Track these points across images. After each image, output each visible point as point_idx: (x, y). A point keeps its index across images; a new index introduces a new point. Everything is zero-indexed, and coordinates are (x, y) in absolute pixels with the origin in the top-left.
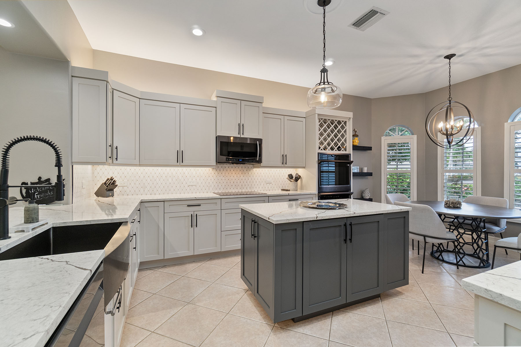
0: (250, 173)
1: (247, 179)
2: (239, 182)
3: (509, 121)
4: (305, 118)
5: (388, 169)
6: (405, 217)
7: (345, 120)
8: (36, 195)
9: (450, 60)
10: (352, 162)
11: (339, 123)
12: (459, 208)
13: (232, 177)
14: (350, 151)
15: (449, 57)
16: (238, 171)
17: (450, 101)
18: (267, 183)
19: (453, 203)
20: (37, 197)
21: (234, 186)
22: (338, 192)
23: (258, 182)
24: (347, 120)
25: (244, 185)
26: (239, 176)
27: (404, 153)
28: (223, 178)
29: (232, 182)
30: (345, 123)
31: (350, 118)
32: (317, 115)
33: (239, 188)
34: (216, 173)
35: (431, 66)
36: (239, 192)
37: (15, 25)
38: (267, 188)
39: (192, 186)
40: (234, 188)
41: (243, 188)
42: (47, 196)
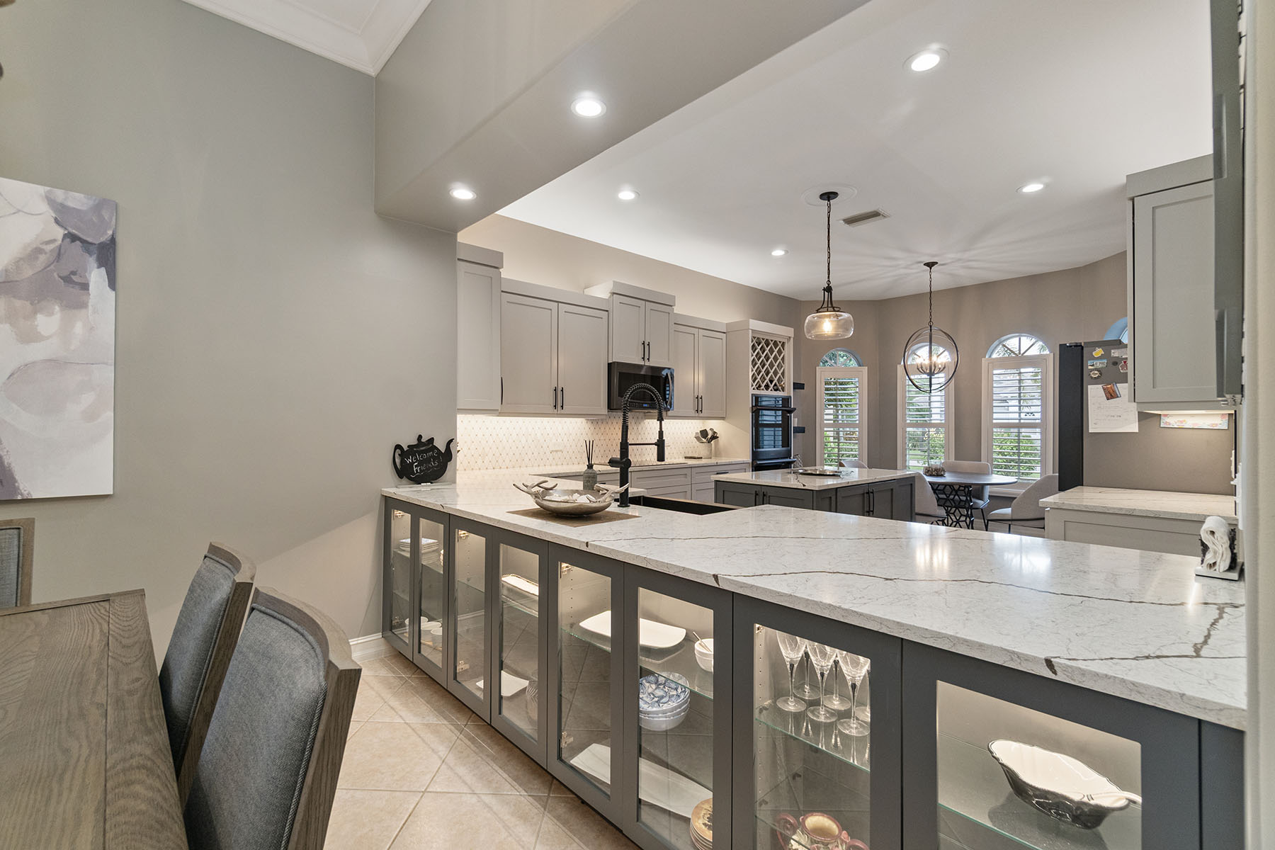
3: (987, 357)
4: (724, 333)
5: (825, 422)
6: (892, 490)
7: (782, 340)
8: (416, 466)
9: (931, 269)
10: (795, 409)
11: (776, 344)
12: (942, 476)
14: (789, 392)
15: (930, 265)
17: (931, 326)
19: (936, 470)
20: (417, 470)
22: (782, 458)
24: (785, 341)
27: (839, 395)
30: (783, 345)
31: (790, 337)
32: (750, 331)
35: (903, 271)
37: (477, 195)
39: (557, 451)
42: (430, 468)
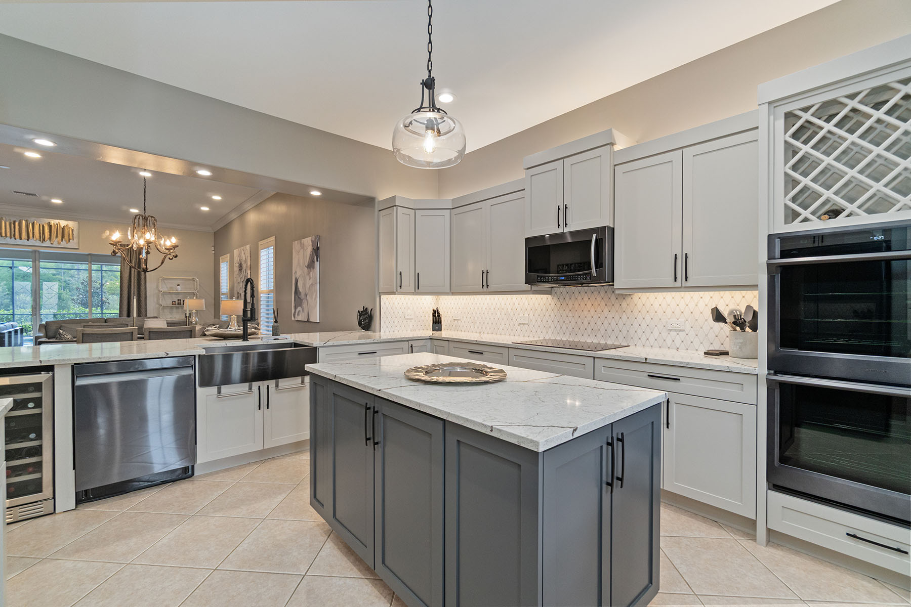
0: (624, 304)
1: (617, 317)
2: (599, 323)
13: (586, 312)
16: (599, 299)
18: (671, 330)
20: (363, 323)
21: (589, 330)
23: (644, 325)
25: (609, 331)
26: (599, 310)
28: (570, 314)
29: (586, 323)
33: (599, 335)
34: (559, 304)
36: (599, 343)
38: (669, 342)
40: (591, 335)
41: (610, 337)
